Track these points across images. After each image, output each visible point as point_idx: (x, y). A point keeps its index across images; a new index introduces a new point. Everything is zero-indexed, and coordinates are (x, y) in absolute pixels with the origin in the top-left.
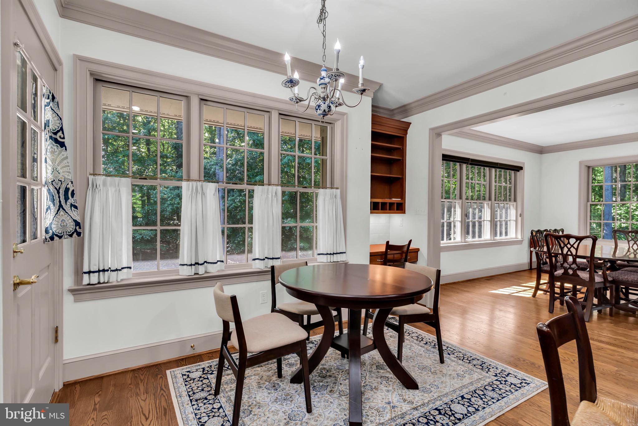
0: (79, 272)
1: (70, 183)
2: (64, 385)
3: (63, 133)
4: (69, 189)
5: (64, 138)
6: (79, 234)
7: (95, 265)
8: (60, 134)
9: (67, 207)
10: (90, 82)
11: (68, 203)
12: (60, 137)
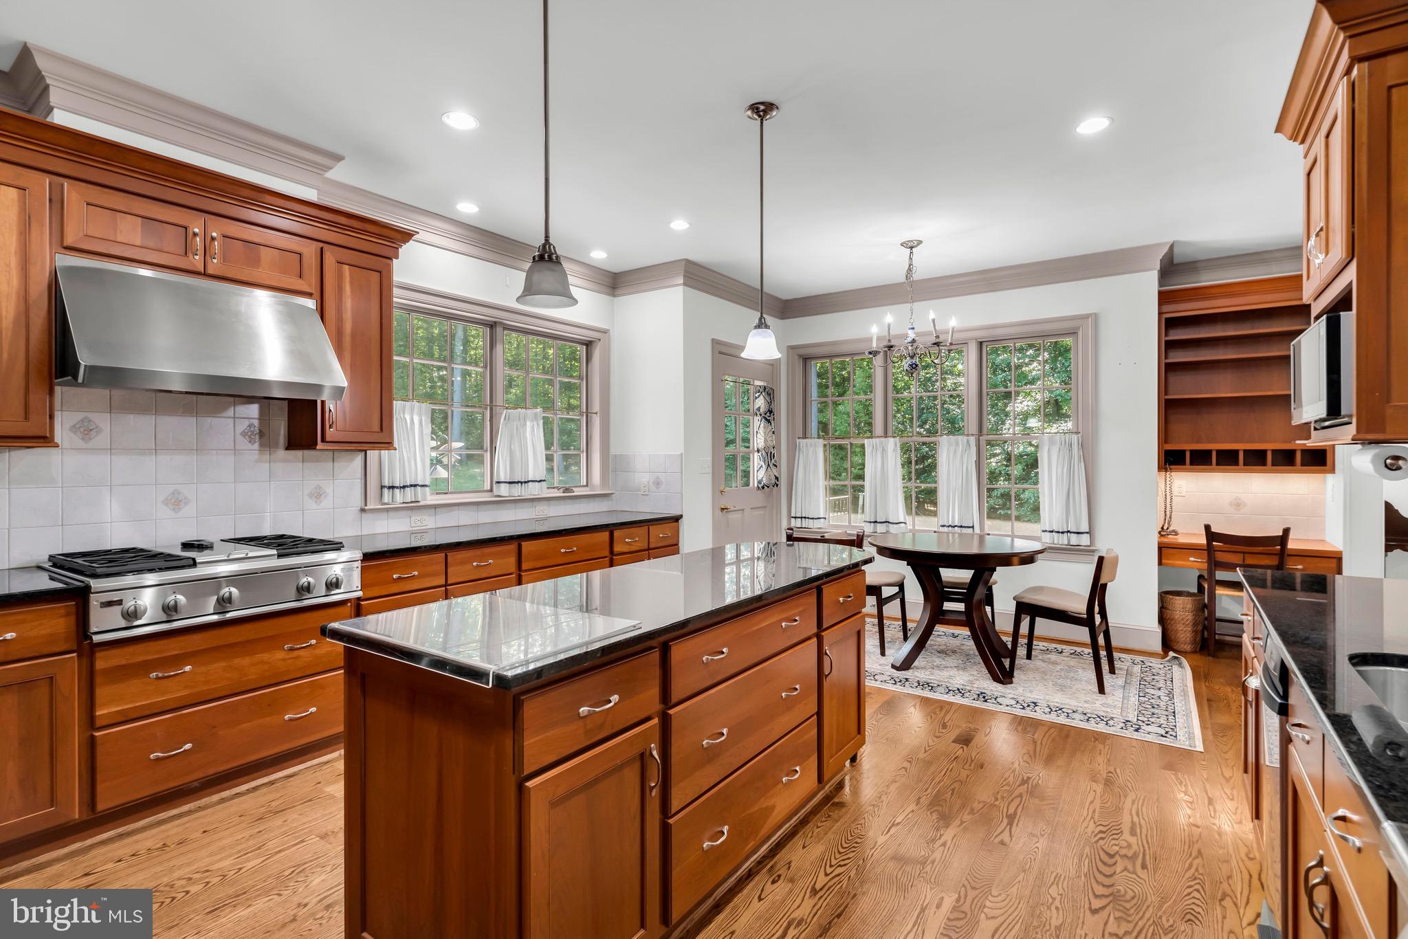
1: (772, 448)
3: (771, 412)
4: (771, 453)
6: (776, 485)
7: (800, 510)
9: (771, 466)
10: (799, 362)
11: (771, 463)
12: (768, 416)
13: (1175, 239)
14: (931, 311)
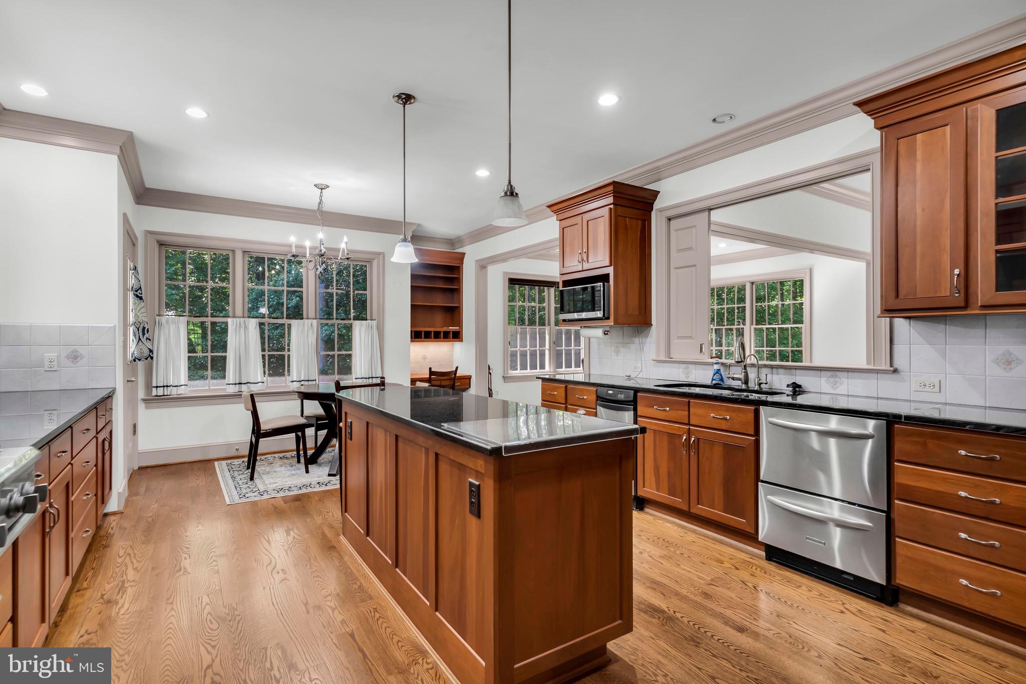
0: (149, 386)
1: (146, 324)
2: (139, 468)
3: (141, 291)
4: (145, 328)
5: (142, 294)
6: (152, 358)
7: (161, 382)
8: (139, 291)
9: (144, 340)
10: (156, 246)
11: (145, 337)
12: (139, 293)
13: (421, 223)
14: (345, 236)
